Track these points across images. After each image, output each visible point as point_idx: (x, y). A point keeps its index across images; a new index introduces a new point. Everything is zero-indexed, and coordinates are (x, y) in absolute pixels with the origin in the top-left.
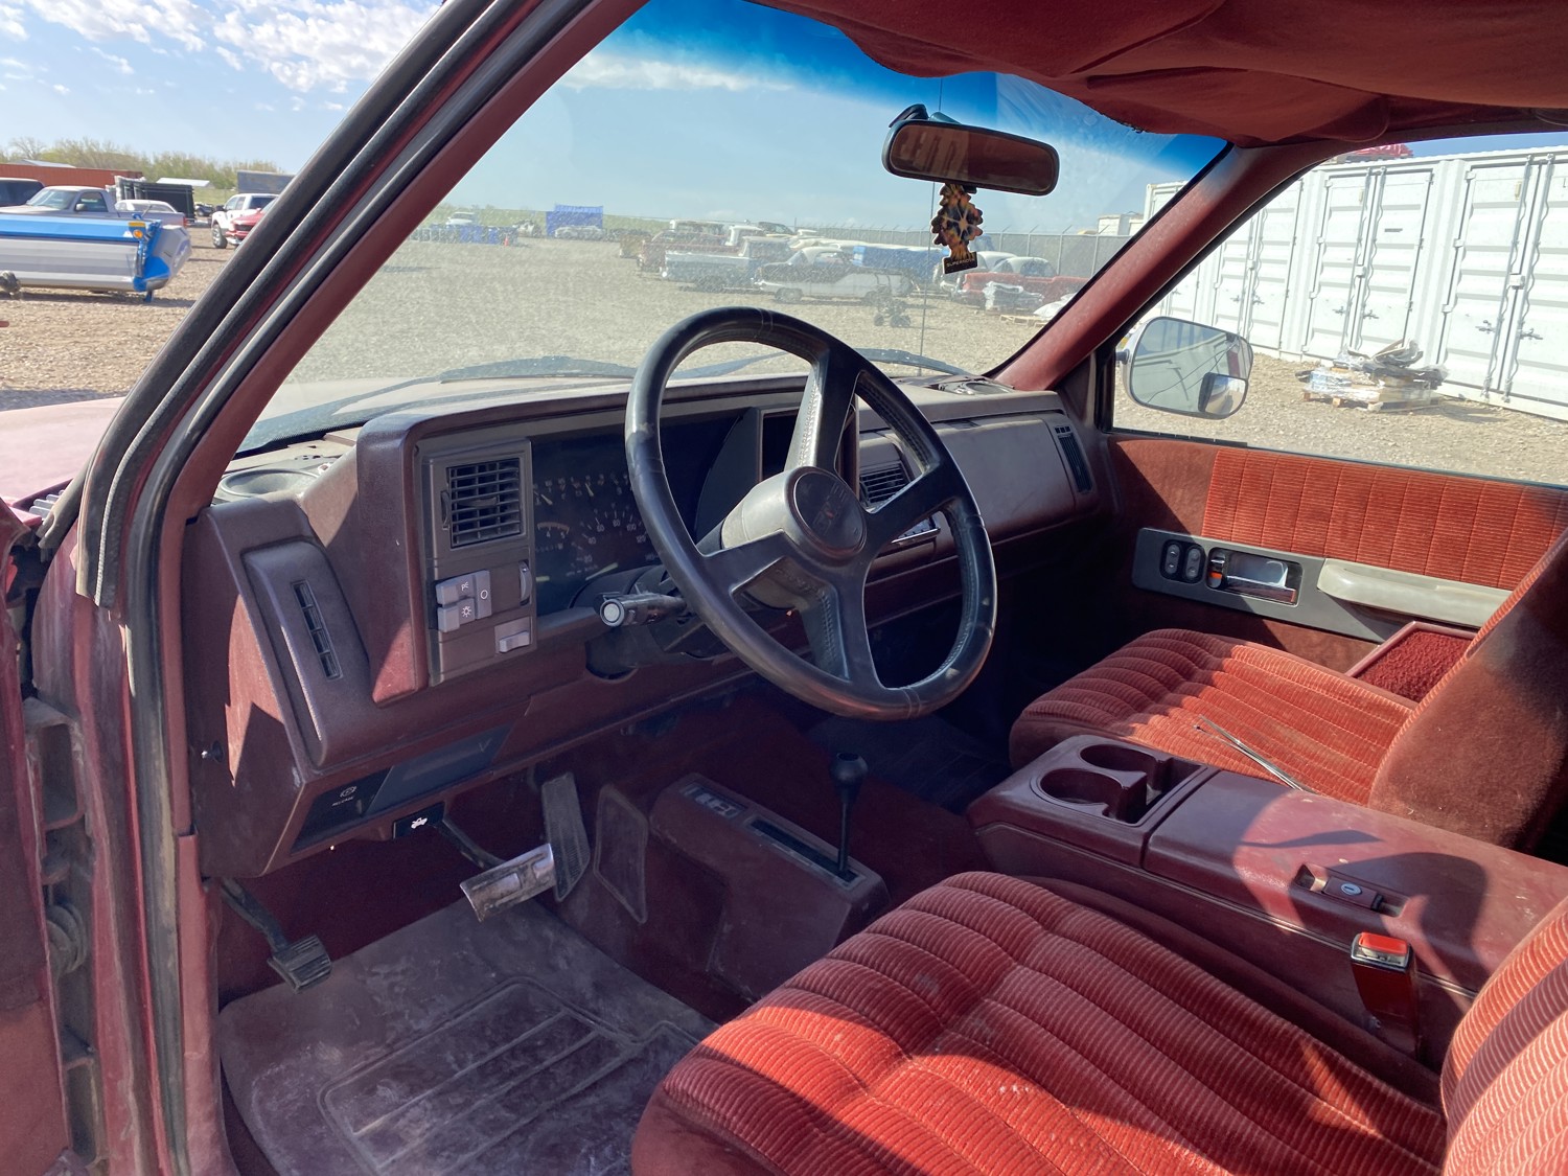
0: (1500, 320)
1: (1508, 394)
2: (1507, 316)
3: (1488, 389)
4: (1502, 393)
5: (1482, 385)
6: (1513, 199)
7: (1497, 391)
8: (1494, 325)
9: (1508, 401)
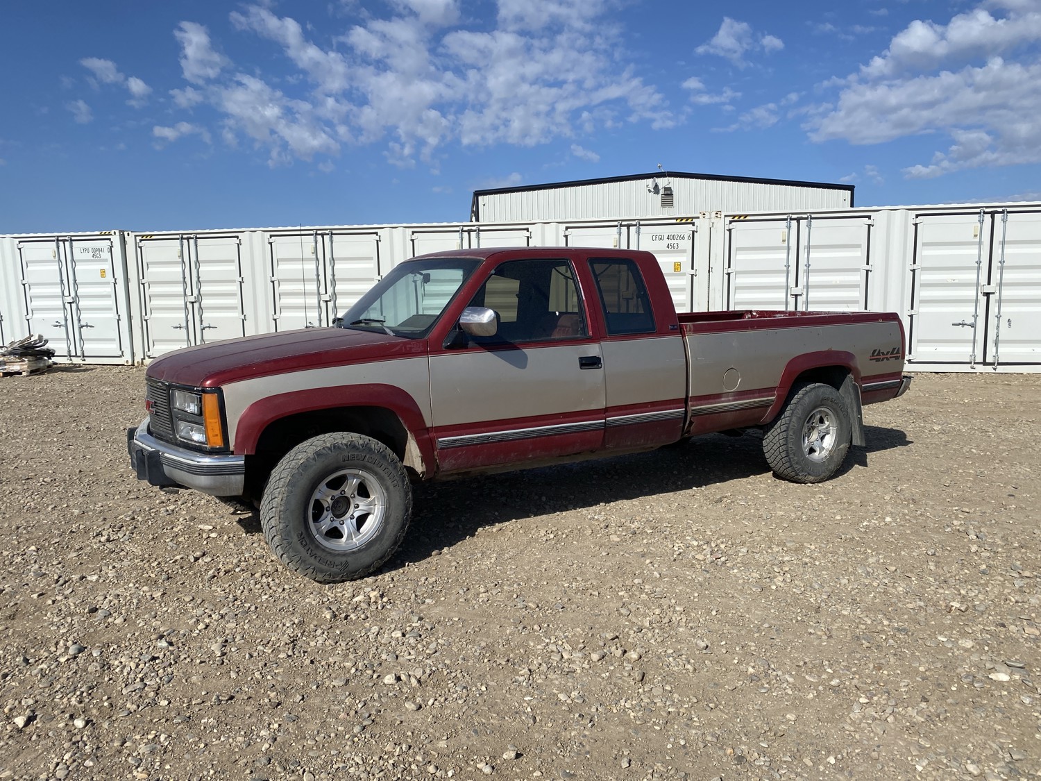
0: (66, 320)
1: (84, 356)
2: (69, 317)
3: (70, 356)
4: (80, 357)
5: (66, 354)
6: (53, 258)
8: (63, 323)
9: (85, 360)
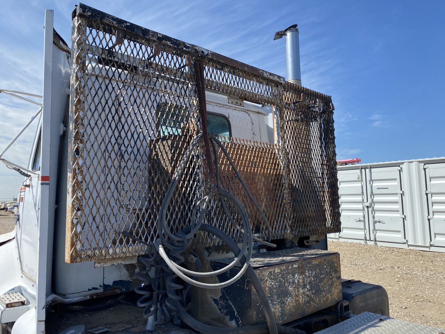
7: (370, 240)
